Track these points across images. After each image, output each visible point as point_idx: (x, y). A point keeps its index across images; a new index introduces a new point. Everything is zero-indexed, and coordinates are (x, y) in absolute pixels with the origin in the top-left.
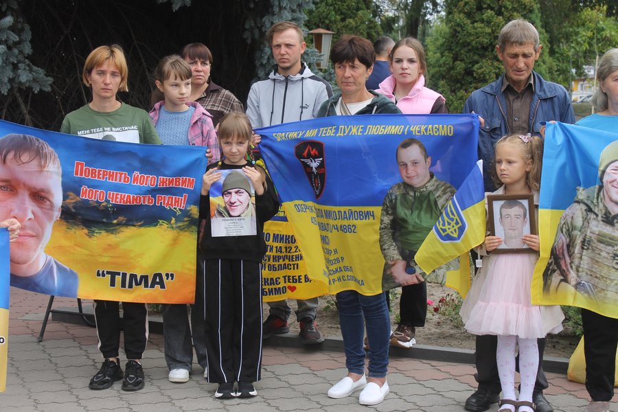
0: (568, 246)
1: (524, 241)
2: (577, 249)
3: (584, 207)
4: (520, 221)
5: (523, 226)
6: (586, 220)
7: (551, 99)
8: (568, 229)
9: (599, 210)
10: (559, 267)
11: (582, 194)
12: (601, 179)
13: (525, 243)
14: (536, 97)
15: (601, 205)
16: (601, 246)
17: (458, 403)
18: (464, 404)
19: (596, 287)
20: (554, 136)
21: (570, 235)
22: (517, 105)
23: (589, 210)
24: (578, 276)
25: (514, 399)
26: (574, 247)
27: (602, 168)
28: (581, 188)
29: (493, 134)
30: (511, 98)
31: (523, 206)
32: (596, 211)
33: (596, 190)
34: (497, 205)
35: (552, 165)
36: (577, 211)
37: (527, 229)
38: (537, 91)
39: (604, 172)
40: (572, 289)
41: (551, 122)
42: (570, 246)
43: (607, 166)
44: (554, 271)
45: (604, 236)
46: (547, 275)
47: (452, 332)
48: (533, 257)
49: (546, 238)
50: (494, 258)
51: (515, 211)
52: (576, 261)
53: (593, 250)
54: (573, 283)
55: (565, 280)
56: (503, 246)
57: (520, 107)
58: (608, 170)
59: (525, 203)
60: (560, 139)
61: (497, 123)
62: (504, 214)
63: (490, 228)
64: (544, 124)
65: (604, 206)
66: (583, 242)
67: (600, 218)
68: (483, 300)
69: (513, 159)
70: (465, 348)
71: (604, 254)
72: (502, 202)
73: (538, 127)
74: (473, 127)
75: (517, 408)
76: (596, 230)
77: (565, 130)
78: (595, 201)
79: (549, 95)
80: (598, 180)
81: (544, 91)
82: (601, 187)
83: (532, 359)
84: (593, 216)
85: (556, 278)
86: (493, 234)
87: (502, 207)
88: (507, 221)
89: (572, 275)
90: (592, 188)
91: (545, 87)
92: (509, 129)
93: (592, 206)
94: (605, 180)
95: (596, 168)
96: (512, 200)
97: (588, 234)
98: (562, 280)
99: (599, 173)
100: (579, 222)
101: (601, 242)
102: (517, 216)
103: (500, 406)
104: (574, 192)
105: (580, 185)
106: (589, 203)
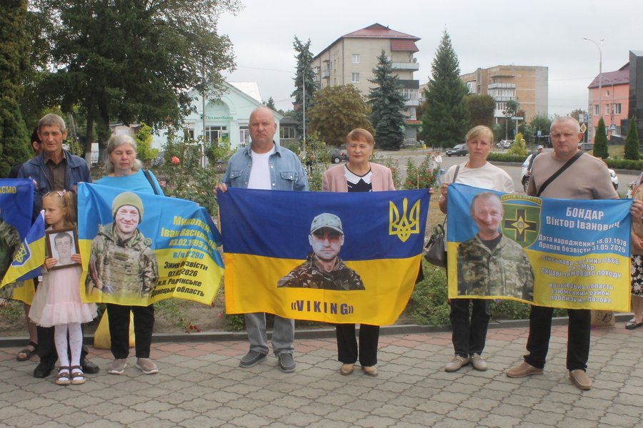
0: (96, 263)
1: (73, 258)
2: (102, 265)
3: (104, 237)
4: (68, 245)
5: (71, 248)
6: (106, 246)
7: (78, 168)
8: (96, 252)
9: (115, 238)
10: (92, 277)
11: (102, 229)
12: (115, 218)
13: (72, 260)
14: (68, 167)
15: (115, 235)
16: (117, 261)
17: (28, 374)
18: (33, 374)
19: (115, 288)
20: (83, 191)
21: (97, 256)
22: (56, 172)
23: (108, 238)
24: (104, 283)
25: (68, 365)
26: (99, 264)
27: (114, 211)
28: (101, 225)
29: (41, 192)
30: (51, 168)
31: (70, 236)
32: (113, 239)
33: (112, 226)
34: (52, 237)
35: (84, 211)
36: (100, 240)
37: (73, 251)
38: (68, 162)
39: (116, 214)
40: (101, 292)
41: (81, 183)
42: (98, 263)
43: (117, 210)
44: (90, 280)
45: (119, 254)
46: (87, 283)
47: (8, 326)
48: (78, 269)
49: (85, 258)
50: (52, 273)
51: (65, 239)
52: (102, 273)
53: (112, 264)
54: (101, 287)
55: (96, 286)
56: (58, 264)
57: (58, 174)
58: (118, 213)
59: (71, 233)
60: (87, 193)
61: (44, 185)
62: (57, 242)
63: (49, 253)
64: (76, 184)
65: (118, 235)
66: (105, 260)
67: (115, 243)
68: (49, 303)
69: (53, 208)
70: (20, 336)
71: (119, 266)
72: (55, 235)
73: (72, 186)
74: (30, 187)
75: (70, 371)
76: (113, 251)
77: (89, 187)
78: (111, 233)
79: (77, 165)
80: (112, 219)
81: (73, 163)
82: (115, 224)
83: (78, 338)
84: (110, 242)
85: (91, 285)
86: (51, 256)
87: (56, 237)
88: (60, 247)
89: (100, 283)
90: (109, 224)
91: (73, 160)
92: (52, 187)
93: (109, 236)
94: (117, 218)
95: (110, 211)
96: (61, 232)
97: (108, 254)
98: (94, 286)
99: (113, 214)
100: (102, 248)
101: (117, 258)
102: (66, 243)
103: (59, 371)
104: (97, 228)
105: (100, 223)
106: (107, 234)
